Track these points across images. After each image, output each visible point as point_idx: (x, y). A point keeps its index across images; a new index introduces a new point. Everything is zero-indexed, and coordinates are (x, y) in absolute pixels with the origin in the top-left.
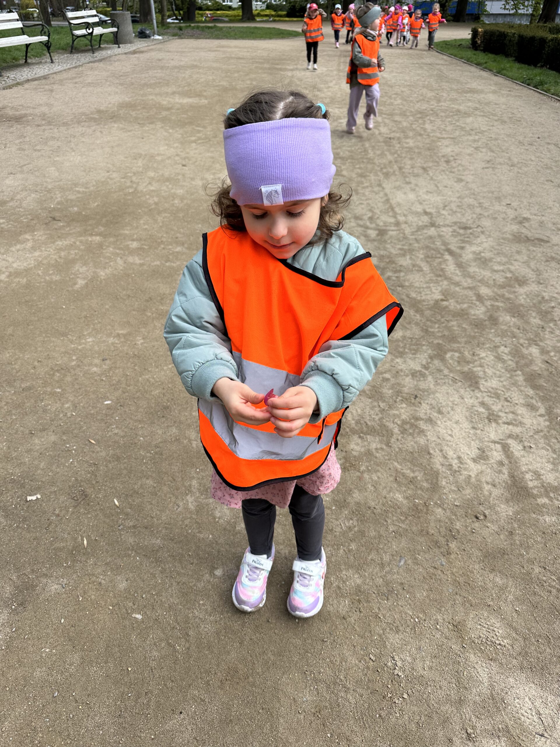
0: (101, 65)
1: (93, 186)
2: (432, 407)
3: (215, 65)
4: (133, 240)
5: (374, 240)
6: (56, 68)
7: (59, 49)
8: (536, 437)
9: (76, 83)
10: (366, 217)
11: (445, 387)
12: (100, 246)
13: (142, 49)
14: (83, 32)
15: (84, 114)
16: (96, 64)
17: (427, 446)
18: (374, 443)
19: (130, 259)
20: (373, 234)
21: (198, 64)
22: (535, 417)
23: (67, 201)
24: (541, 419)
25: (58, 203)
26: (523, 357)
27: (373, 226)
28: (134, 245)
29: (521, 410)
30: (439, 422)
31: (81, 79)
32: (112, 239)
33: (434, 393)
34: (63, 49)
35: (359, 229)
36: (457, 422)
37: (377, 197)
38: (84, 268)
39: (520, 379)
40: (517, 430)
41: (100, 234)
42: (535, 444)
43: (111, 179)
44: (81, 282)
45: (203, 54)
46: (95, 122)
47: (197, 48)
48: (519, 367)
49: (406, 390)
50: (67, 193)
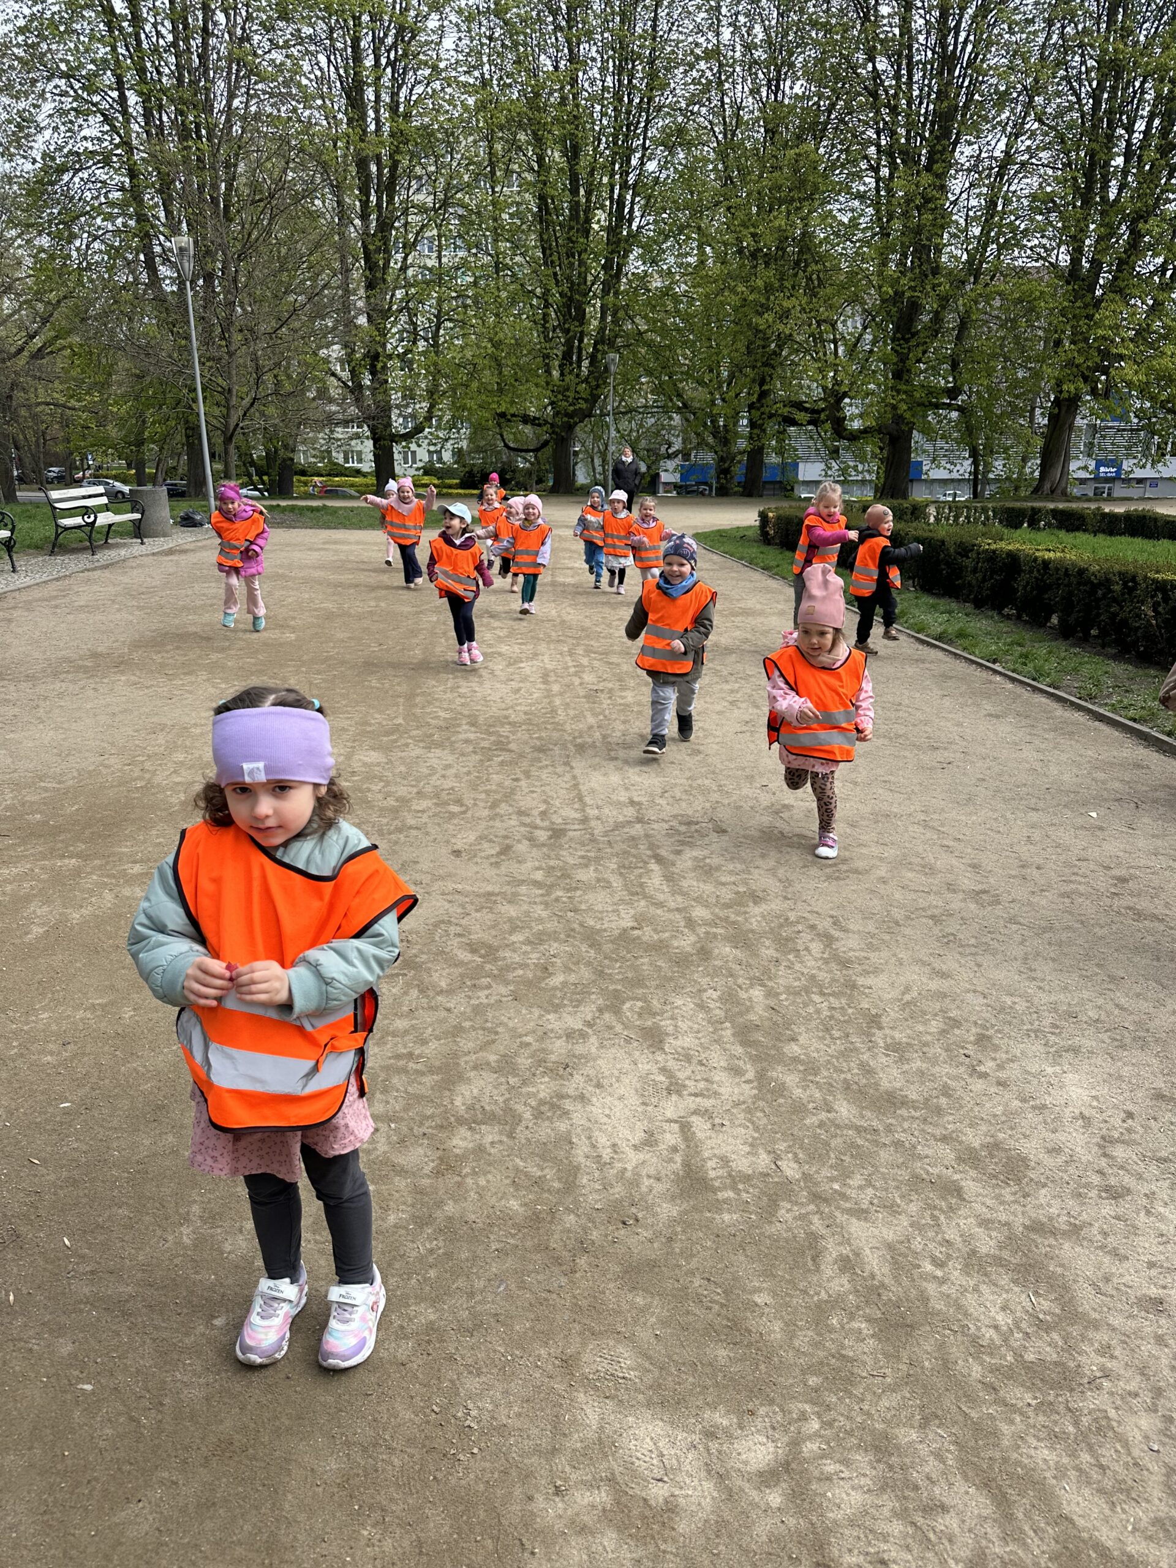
0: (107, 573)
1: (74, 778)
2: (589, 1079)
3: (317, 574)
4: (135, 862)
5: (543, 845)
6: (21, 580)
7: (29, 547)
8: (734, 1111)
9: (56, 607)
10: (535, 812)
11: (613, 1051)
12: (77, 873)
13: (187, 547)
14: (78, 520)
15: (67, 660)
16: (97, 573)
17: (569, 1132)
18: (490, 1135)
19: (126, 892)
20: (542, 835)
21: (287, 573)
22: (738, 1084)
23: (23, 805)
24: (747, 1087)
25: (7, 809)
26: (739, 1003)
27: (546, 823)
28: (137, 869)
29: (719, 1076)
30: (594, 1099)
31: (67, 600)
32: (97, 862)
33: (595, 1060)
34: (37, 547)
35: (522, 829)
36: (621, 1098)
37: (559, 781)
38: (45, 909)
39: (728, 1033)
40: (707, 1103)
41: (78, 856)
42: (731, 1120)
43: (107, 767)
44: (37, 930)
45: (297, 555)
46: (85, 672)
47: (288, 545)
48: (729, 1017)
49: (553, 1058)
50: (24, 792)
